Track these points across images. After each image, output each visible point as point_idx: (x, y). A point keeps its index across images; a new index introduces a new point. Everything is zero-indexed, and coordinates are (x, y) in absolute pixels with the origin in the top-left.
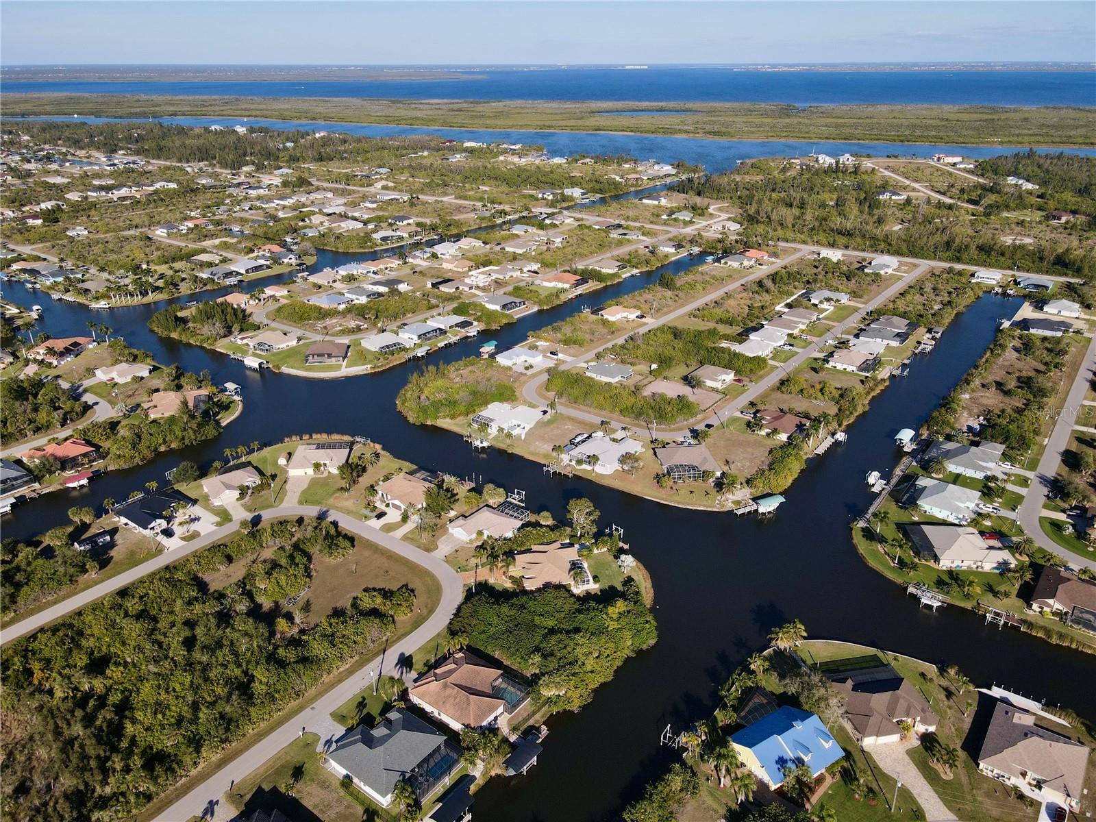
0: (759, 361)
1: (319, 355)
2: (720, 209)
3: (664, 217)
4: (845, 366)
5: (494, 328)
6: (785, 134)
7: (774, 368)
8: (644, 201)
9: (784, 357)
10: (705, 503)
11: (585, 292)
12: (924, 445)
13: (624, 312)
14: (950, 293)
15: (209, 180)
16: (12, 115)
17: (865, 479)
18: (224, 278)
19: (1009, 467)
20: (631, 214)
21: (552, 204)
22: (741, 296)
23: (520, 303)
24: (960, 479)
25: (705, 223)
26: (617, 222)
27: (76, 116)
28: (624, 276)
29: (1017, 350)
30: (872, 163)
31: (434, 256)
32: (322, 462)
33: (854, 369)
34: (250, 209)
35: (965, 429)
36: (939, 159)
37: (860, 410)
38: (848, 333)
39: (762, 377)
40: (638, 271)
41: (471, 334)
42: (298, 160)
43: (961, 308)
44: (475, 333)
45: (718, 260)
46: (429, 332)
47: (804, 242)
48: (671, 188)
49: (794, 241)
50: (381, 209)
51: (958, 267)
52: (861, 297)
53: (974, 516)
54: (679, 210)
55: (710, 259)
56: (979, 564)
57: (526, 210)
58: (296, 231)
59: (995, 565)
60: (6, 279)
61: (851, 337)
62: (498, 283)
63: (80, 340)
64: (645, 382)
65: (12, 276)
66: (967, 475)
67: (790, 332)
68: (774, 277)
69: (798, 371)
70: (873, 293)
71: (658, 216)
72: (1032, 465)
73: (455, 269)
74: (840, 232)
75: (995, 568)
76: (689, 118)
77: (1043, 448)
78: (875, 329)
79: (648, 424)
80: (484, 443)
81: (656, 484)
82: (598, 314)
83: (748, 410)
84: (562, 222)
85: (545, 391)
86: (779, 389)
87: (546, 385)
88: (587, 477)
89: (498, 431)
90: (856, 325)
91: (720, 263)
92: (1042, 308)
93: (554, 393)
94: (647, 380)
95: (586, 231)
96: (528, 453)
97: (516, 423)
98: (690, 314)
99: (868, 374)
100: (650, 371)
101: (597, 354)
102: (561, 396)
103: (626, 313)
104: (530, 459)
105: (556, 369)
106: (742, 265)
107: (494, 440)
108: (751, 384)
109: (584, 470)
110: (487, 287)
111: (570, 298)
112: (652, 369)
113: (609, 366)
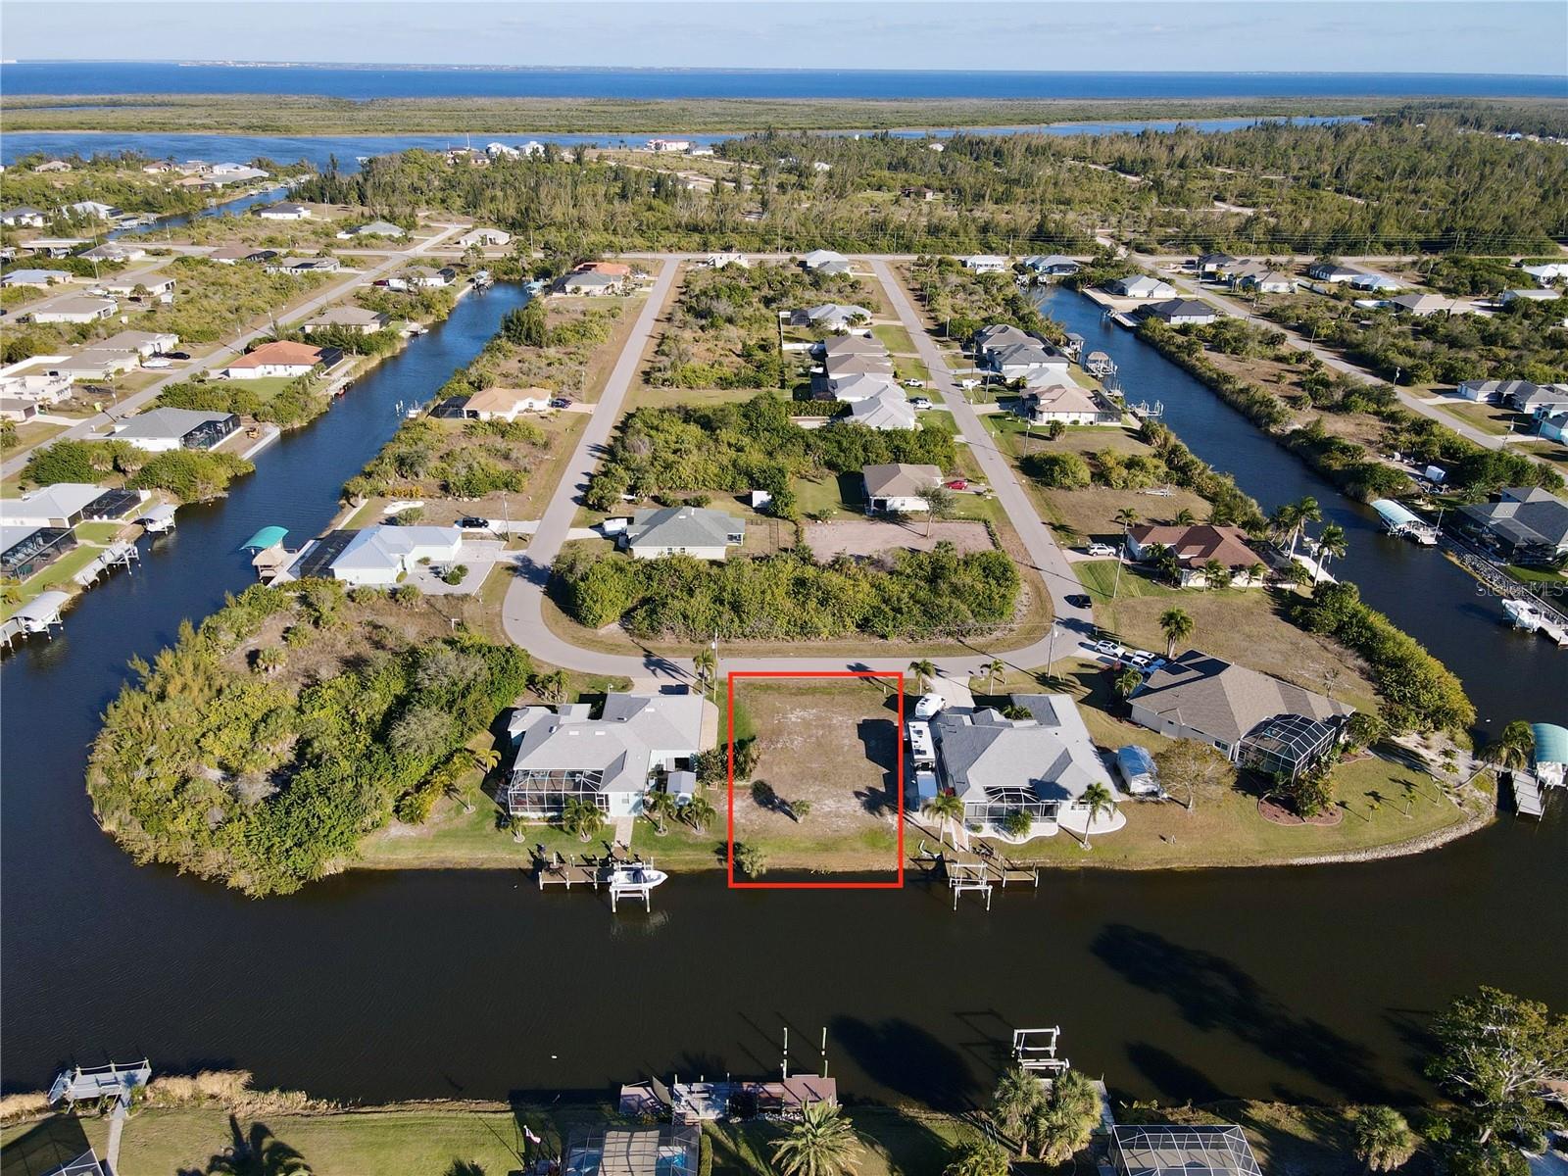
0: (944, 439)
3: (344, 236)
4: (1074, 417)
5: (211, 497)
7: (962, 447)
8: (264, 215)
10: (1438, 815)
11: (352, 379)
13: (522, 398)
23: (222, 423)
25: (435, 239)
26: (259, 249)
28: (406, 336)
33: (1092, 417)
36: (658, 147)
40: (416, 324)
41: (159, 527)
44: (169, 522)
47: (652, 249)
52: (878, 311)
54: (358, 223)
62: (98, 390)
64: (786, 536)
71: (328, 235)
78: (1013, 348)
79: (962, 639)
80: (646, 873)
81: (1275, 809)
82: (461, 415)
83: (1079, 542)
84: (127, 259)
85: (582, 627)
86: (1048, 485)
87: (564, 612)
88: (1078, 865)
89: (635, 808)
90: (947, 352)
91: (564, 291)
92: (1122, 292)
93: (615, 627)
94: (784, 532)
95: (205, 269)
96: (806, 850)
97: (665, 757)
98: (647, 381)
99: (1119, 424)
100: (757, 510)
101: (576, 499)
102: (653, 629)
103: (529, 400)
104: (841, 870)
105: (529, 561)
106: (610, 290)
107: (645, 844)
108: (982, 487)
109: (1040, 842)
110: (74, 402)
111: (333, 394)
112: (755, 503)
113: (689, 516)
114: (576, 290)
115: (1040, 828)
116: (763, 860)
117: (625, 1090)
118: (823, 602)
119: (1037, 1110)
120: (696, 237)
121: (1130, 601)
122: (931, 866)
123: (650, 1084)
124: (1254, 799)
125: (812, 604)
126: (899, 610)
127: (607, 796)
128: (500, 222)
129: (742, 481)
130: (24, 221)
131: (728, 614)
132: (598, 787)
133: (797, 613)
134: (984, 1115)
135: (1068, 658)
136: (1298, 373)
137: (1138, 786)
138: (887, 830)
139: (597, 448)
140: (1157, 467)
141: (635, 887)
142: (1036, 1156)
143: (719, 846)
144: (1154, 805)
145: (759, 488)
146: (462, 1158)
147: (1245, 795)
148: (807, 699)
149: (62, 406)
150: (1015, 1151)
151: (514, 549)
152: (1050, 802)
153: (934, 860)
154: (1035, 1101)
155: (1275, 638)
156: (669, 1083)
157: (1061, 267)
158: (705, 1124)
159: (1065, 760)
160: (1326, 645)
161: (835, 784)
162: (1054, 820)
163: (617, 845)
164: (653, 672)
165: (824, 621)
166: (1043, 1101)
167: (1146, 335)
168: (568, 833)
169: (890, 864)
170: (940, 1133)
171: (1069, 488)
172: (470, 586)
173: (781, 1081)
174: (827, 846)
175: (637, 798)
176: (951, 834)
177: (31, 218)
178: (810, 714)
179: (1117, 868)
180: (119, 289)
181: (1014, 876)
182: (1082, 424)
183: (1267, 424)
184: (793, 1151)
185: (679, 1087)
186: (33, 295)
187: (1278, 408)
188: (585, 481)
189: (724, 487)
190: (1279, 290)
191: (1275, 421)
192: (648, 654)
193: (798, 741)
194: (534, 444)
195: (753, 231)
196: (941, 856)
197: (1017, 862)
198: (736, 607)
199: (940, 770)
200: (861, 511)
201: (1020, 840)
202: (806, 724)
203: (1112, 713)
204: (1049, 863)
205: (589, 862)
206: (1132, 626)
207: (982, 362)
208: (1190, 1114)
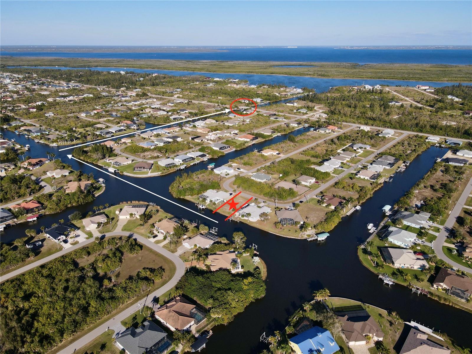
0: (327, 174)
1: (139, 168)
2: (320, 108)
3: (295, 111)
4: (364, 177)
5: (215, 157)
6: (352, 76)
7: (333, 177)
8: (287, 104)
9: (338, 172)
10: (295, 235)
11: (256, 143)
12: (395, 213)
13: (271, 152)
14: (415, 146)
15: (106, 94)
16: (31, 66)
17: (367, 227)
18: (106, 134)
19: (432, 223)
20: (281, 109)
21: (247, 105)
22: (323, 145)
23: (228, 147)
24: (409, 228)
25: (312, 114)
26: (274, 113)
27: (57, 67)
28: (274, 136)
29: (442, 171)
30: (389, 89)
31: (194, 126)
32: (134, 213)
33: (368, 178)
34: (121, 106)
35: (414, 206)
36: (419, 87)
37: (369, 196)
38: (368, 162)
39: (327, 181)
40: (280, 134)
41: (205, 160)
42: (144, 85)
43: (420, 153)
44: (207, 160)
45: (315, 130)
46: (187, 159)
47: (354, 123)
48: (299, 99)
49: (350, 122)
50: (175, 106)
51: (421, 134)
52: (376, 147)
53: (413, 245)
54: (301, 108)
55: (312, 129)
56: (412, 266)
57: (236, 107)
58: (138, 115)
59: (419, 267)
60: (18, 133)
61: (369, 164)
62: (220, 138)
63: (42, 159)
64: (276, 182)
65: (20, 132)
66: (412, 226)
67: (342, 161)
68: (338, 138)
69: (343, 179)
70: (381, 145)
71: (292, 110)
72: (442, 223)
73: (203, 132)
74: (370, 119)
75: (419, 268)
76: (312, 69)
77: (448, 215)
82: (260, 152)
86: (334, 186)
87: (234, 182)
88: (245, 223)
93: (235, 186)
95: (261, 116)
100: (279, 177)
101: (258, 169)
102: (240, 187)
105: (239, 176)
106: (326, 132)
108: (322, 184)
109: (244, 219)
110: (215, 140)
111: (249, 145)
113: (261, 175)
124: (273, 224)
127: (208, 199)
138: (231, 213)
143: (215, 208)
151: (239, 173)
157: (455, 144)
162: (248, 218)
164: (232, 191)
165: (259, 193)
168: (203, 202)
172: (228, 176)
174: (224, 212)
175: (210, 201)
188: (263, 167)
192: (235, 190)
194: (264, 160)
197: (239, 220)
200: (294, 182)
204: (242, 221)
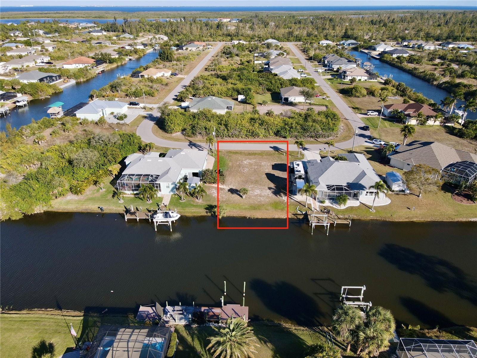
5: (43, 97)
11: (106, 69)
28: (127, 59)
36: (220, 20)
40: (132, 57)
41: (22, 104)
44: (26, 103)
52: (288, 54)
62: (18, 70)
78: (336, 60)
79: (316, 139)
80: (171, 214)
81: (460, 198)
82: (138, 77)
83: (363, 112)
84: (44, 42)
85: (166, 134)
86: (350, 96)
87: (161, 129)
88: (369, 218)
89: (172, 190)
90: (313, 64)
91: (183, 49)
92: (374, 49)
93: (179, 134)
94: (249, 108)
95: (66, 44)
96: (245, 209)
97: (188, 172)
98: (206, 70)
99: (376, 81)
100: (239, 102)
101: (174, 99)
102: (193, 134)
103: (163, 72)
104: (260, 217)
105: (152, 115)
106: (198, 49)
107: (175, 205)
108: (324, 97)
109: (351, 208)
110: (8, 73)
111: (97, 73)
112: (239, 100)
113: (212, 99)
114: (187, 49)
115: (351, 203)
116: (225, 212)
117: (142, 308)
118: (261, 124)
119: (358, 327)
120: (229, 38)
121: (385, 129)
122: (301, 217)
123: (155, 306)
124: (450, 194)
125: (257, 125)
126: (292, 127)
127: (159, 184)
128: (166, 34)
129: (235, 92)
130: (16, 34)
131: (223, 127)
132: (156, 181)
133: (251, 128)
134: (326, 329)
135: (361, 146)
136: (442, 68)
137: (396, 187)
138: (283, 202)
139: (185, 86)
140: (393, 90)
141: (165, 220)
142: (355, 352)
143: (207, 206)
144: (403, 195)
145: (241, 94)
146: (46, 339)
147: (445, 192)
148: (253, 157)
149: (5, 74)
150: (343, 349)
151: (147, 111)
152: (356, 191)
153: (303, 214)
154: (357, 322)
155: (448, 140)
156: (164, 306)
157: (353, 44)
158: (178, 327)
159: (363, 174)
160: (471, 142)
161: (261, 185)
162: (358, 199)
163: (162, 205)
164: (191, 147)
165: (261, 131)
166: (361, 322)
167: (384, 60)
168: (142, 200)
169: (283, 216)
170: (302, 337)
171: (358, 97)
172: (127, 121)
173: (221, 307)
174: (254, 208)
175: (173, 186)
176: (311, 204)
177: (19, 34)
178: (253, 161)
179: (388, 220)
180: (37, 48)
181: (340, 222)
182: (362, 80)
183: (433, 81)
184: (219, 343)
185: (169, 308)
186: (10, 50)
187: (437, 76)
188: (178, 94)
189: (228, 95)
190: (431, 49)
191: (436, 80)
192: (190, 142)
193: (246, 170)
194: (162, 84)
195: (248, 36)
196: (306, 213)
197: (341, 216)
198: (226, 126)
199: (307, 180)
200: (279, 102)
201: (343, 207)
202: (251, 164)
203: (381, 162)
204: (355, 217)
205: (150, 211)
206: (386, 136)
207: (325, 66)
208: (438, 334)
